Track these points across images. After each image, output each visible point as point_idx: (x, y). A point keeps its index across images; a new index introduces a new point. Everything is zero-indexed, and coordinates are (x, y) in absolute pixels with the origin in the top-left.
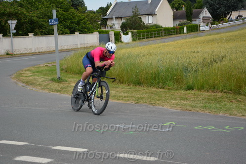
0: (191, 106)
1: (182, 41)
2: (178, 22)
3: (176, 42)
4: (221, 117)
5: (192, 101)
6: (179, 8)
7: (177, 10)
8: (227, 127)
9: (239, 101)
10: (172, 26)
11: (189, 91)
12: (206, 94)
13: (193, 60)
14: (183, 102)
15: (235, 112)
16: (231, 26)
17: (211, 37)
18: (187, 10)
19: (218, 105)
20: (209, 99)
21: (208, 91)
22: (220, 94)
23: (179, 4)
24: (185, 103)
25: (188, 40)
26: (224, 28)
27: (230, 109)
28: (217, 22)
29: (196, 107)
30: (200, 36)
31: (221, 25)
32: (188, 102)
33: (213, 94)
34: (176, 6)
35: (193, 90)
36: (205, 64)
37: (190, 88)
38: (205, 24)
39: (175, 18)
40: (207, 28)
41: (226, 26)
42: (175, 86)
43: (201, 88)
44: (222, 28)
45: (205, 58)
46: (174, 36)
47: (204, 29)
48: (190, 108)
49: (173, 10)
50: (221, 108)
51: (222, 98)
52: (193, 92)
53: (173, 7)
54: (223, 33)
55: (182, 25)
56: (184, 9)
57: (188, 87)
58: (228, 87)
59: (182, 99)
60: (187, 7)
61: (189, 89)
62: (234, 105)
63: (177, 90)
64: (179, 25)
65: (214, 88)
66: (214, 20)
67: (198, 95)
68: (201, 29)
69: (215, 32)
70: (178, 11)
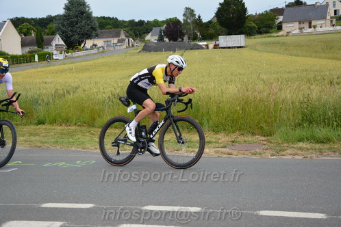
0: (42, 142)
1: (33, 70)
2: (27, 49)
3: (26, 72)
4: (73, 151)
5: (43, 136)
6: (28, 33)
7: (25, 35)
8: (78, 162)
9: (92, 134)
10: (21, 54)
11: (39, 126)
12: (58, 128)
13: (44, 91)
14: (33, 138)
15: (88, 146)
16: (87, 55)
17: (66, 67)
18: (37, 36)
19: (71, 140)
20: (62, 134)
21: (61, 125)
22: (73, 128)
23: (28, 29)
24: (34, 139)
25: (39, 69)
26: (79, 57)
27: (83, 143)
28: (71, 51)
29: (46, 142)
30: (53, 66)
31: (76, 54)
32: (38, 138)
33: (66, 128)
34: (24, 30)
35: (44, 124)
36: (58, 96)
37: (41, 122)
38: (58, 52)
39: (23, 45)
40: (61, 57)
41: (81, 54)
42: (24, 121)
43: (54, 122)
44: (77, 57)
45: (57, 89)
46: (24, 64)
47: (57, 57)
48: (40, 145)
49: (21, 36)
50: (74, 142)
51: (75, 131)
52: (44, 127)
53: (20, 32)
54: (78, 62)
55: (32, 53)
56: (33, 35)
57: (38, 121)
58: (82, 120)
59: (31, 134)
60: (37, 32)
61: (40, 124)
62: (87, 138)
63: (26, 125)
64: (29, 52)
65: (68, 121)
66: (68, 49)
67: (50, 129)
68: (54, 57)
69: (69, 61)
70: (27, 37)
